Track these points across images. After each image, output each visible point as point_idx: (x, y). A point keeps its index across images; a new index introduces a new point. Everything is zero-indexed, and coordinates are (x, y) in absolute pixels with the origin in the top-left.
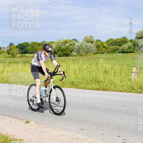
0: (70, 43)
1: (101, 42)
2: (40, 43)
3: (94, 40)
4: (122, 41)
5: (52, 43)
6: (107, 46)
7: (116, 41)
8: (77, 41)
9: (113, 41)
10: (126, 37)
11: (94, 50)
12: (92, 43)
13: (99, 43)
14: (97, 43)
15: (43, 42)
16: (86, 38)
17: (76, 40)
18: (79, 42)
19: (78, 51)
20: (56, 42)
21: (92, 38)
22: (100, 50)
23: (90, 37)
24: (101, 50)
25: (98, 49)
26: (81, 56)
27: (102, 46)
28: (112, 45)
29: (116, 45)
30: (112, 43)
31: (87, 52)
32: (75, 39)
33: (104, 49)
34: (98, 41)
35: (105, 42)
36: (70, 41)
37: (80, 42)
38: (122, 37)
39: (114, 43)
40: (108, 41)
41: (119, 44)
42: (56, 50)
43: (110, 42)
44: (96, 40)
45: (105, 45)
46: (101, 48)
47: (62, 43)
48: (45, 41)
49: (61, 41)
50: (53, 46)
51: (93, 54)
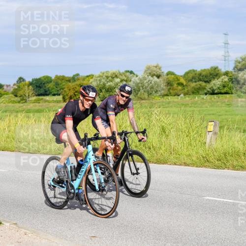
0: (120, 76)
1: (176, 75)
2: (70, 78)
3: (163, 73)
4: (211, 74)
5: (90, 77)
6: (185, 84)
7: (200, 74)
8: (134, 74)
9: (196, 74)
10: (217, 67)
11: (163, 89)
12: (158, 77)
13: (171, 77)
14: (167, 78)
15: (74, 76)
16: (148, 68)
17: (131, 72)
18: (137, 76)
19: (135, 92)
20: (97, 76)
21: (160, 69)
22: (173, 89)
23: (156, 67)
24: (175, 90)
25: (169, 87)
26: (142, 99)
27: (177, 82)
28: (194, 80)
29: (201, 80)
30: (193, 78)
31: (151, 94)
32: (130, 70)
33: (180, 88)
34: (169, 73)
35: (181, 76)
36: (120, 74)
37: (140, 76)
38: (212, 68)
39: (197, 78)
40: (187, 73)
41: (206, 80)
43: (191, 76)
44: (165, 72)
45: (182, 80)
46: (175, 85)
47: (107, 77)
48: (78, 75)
49: (105, 74)
50: (91, 83)
51: (160, 96)
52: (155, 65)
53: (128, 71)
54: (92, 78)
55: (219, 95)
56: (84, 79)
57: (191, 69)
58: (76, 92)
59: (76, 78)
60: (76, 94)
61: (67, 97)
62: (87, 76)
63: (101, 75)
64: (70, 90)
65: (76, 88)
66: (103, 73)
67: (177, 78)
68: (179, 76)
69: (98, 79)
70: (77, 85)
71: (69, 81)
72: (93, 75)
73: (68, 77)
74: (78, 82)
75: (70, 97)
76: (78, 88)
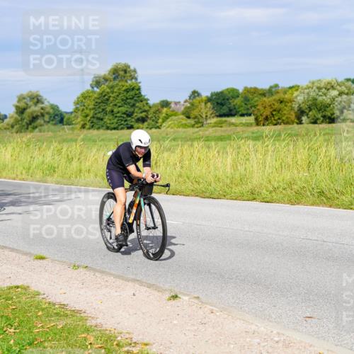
0: (338, 87)
2: (265, 90)
5: (294, 89)
15: (271, 87)
20: (305, 86)
32: (351, 78)
36: (338, 84)
42: (304, 108)
47: (320, 89)
48: (277, 86)
49: (316, 84)
50: (296, 97)
53: (348, 80)
54: (297, 90)
56: (285, 93)
58: (275, 110)
59: (273, 90)
60: (274, 113)
61: (261, 119)
62: (291, 88)
63: (310, 85)
64: (265, 108)
65: (274, 104)
66: (313, 83)
69: (306, 91)
70: (274, 100)
71: (264, 95)
72: (299, 86)
73: (262, 89)
74: (276, 97)
75: (267, 119)
76: (277, 106)
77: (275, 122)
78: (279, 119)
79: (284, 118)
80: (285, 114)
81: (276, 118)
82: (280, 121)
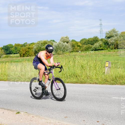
1: (76, 41)
2: (22, 45)
3: (70, 40)
4: (94, 41)
5: (33, 44)
6: (81, 46)
7: (88, 41)
8: (55, 42)
9: (86, 41)
10: (96, 37)
11: (70, 49)
12: (67, 43)
13: (74, 43)
14: (72, 43)
15: (24, 44)
16: (62, 38)
17: (53, 41)
18: (56, 43)
19: (56, 51)
20: (37, 43)
21: (68, 38)
22: (75, 49)
23: (66, 38)
25: (73, 48)
26: (59, 54)
27: (77, 45)
28: (85, 44)
29: (89, 44)
31: (64, 51)
33: (78, 48)
34: (73, 41)
35: (79, 42)
36: (48, 42)
37: (58, 43)
38: (94, 37)
39: (87, 43)
40: (82, 40)
41: (92, 43)
42: (37, 50)
43: (84, 41)
45: (79, 44)
46: (76, 47)
47: (42, 44)
48: (26, 43)
50: (34, 47)
51: (69, 52)
52: (66, 37)
53: (52, 40)
54: (34, 44)
55: (99, 51)
57: (84, 38)
58: (27, 52)
60: (26, 52)
61: (22, 55)
62: (31, 44)
64: (23, 51)
65: (26, 49)
66: (40, 42)
67: (77, 43)
68: (78, 42)
69: (37, 45)
72: (34, 43)
74: (27, 47)
75: (24, 55)
76: (27, 50)
77: (27, 56)
78: (28, 54)
79: (30, 54)
80: (30, 53)
81: (27, 54)
82: (29, 55)
